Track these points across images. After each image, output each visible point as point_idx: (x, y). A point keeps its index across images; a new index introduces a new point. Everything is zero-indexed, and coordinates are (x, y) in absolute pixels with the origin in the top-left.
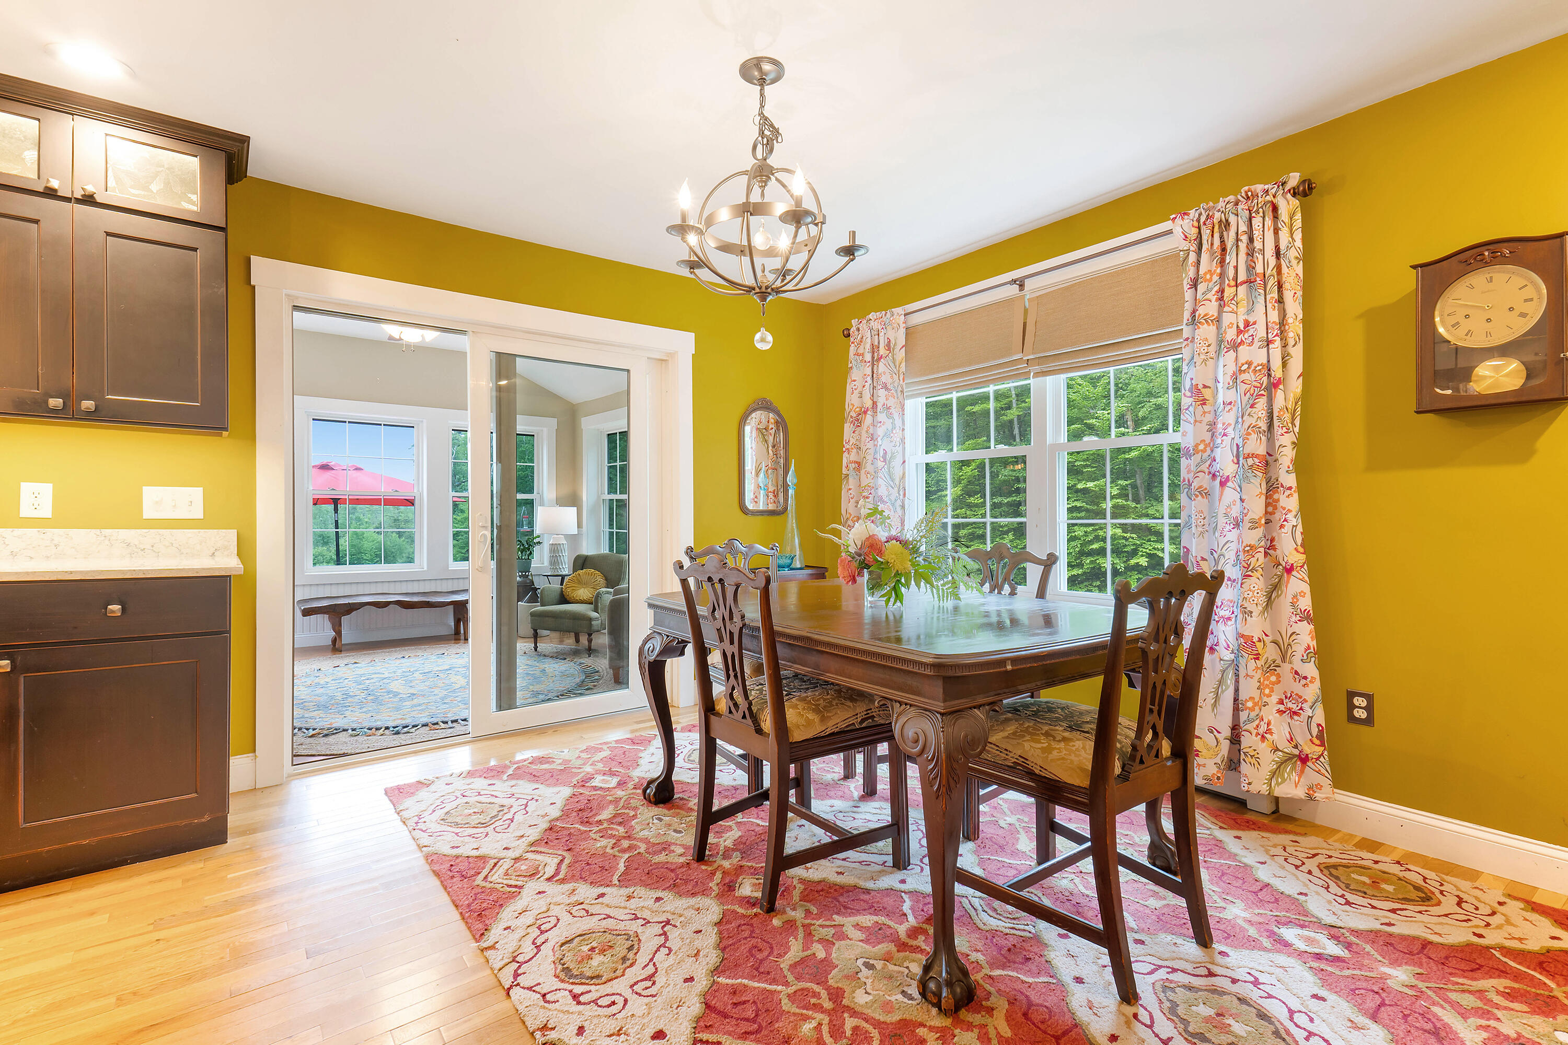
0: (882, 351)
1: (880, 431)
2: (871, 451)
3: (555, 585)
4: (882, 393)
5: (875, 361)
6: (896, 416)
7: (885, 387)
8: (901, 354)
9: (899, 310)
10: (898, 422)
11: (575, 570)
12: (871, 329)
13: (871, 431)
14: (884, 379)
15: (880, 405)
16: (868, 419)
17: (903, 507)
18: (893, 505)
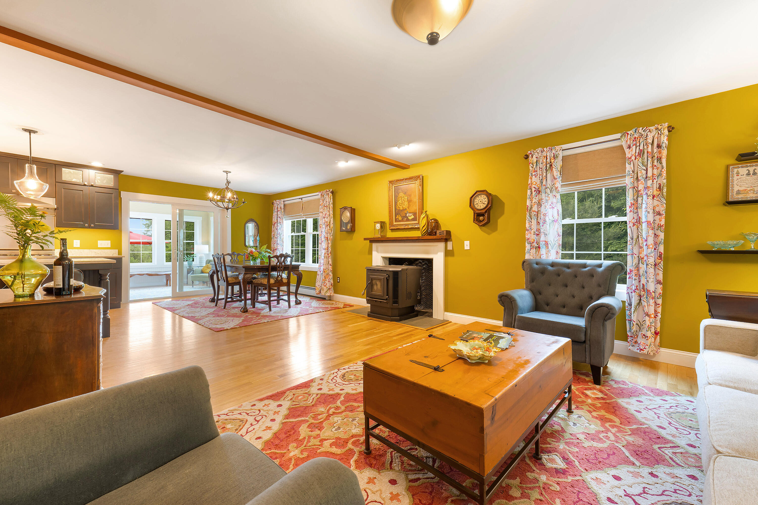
0: (279, 209)
1: (278, 228)
2: (276, 232)
3: (201, 268)
4: (279, 219)
5: (278, 211)
6: (282, 224)
7: (280, 218)
8: (283, 210)
9: (282, 200)
10: (282, 226)
11: (206, 264)
12: (277, 204)
13: (276, 228)
14: (279, 216)
15: (278, 222)
16: (276, 225)
17: (283, 246)
18: (281, 245)
